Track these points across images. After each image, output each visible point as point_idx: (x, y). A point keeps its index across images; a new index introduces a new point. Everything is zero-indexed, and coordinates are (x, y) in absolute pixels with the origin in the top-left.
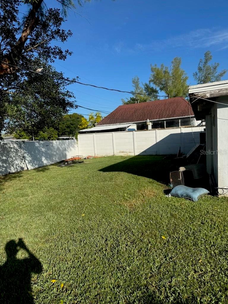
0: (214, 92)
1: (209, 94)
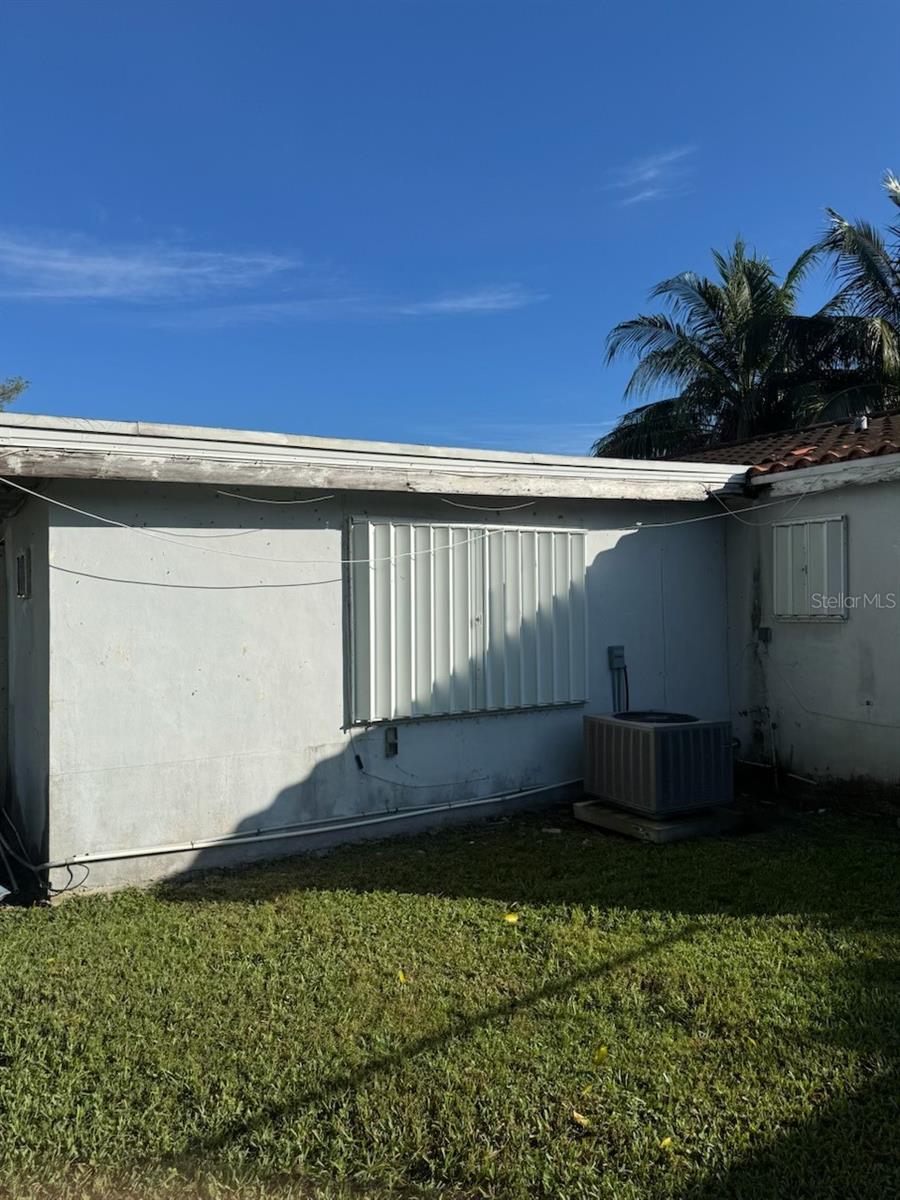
0: (41, 455)
1: (19, 460)
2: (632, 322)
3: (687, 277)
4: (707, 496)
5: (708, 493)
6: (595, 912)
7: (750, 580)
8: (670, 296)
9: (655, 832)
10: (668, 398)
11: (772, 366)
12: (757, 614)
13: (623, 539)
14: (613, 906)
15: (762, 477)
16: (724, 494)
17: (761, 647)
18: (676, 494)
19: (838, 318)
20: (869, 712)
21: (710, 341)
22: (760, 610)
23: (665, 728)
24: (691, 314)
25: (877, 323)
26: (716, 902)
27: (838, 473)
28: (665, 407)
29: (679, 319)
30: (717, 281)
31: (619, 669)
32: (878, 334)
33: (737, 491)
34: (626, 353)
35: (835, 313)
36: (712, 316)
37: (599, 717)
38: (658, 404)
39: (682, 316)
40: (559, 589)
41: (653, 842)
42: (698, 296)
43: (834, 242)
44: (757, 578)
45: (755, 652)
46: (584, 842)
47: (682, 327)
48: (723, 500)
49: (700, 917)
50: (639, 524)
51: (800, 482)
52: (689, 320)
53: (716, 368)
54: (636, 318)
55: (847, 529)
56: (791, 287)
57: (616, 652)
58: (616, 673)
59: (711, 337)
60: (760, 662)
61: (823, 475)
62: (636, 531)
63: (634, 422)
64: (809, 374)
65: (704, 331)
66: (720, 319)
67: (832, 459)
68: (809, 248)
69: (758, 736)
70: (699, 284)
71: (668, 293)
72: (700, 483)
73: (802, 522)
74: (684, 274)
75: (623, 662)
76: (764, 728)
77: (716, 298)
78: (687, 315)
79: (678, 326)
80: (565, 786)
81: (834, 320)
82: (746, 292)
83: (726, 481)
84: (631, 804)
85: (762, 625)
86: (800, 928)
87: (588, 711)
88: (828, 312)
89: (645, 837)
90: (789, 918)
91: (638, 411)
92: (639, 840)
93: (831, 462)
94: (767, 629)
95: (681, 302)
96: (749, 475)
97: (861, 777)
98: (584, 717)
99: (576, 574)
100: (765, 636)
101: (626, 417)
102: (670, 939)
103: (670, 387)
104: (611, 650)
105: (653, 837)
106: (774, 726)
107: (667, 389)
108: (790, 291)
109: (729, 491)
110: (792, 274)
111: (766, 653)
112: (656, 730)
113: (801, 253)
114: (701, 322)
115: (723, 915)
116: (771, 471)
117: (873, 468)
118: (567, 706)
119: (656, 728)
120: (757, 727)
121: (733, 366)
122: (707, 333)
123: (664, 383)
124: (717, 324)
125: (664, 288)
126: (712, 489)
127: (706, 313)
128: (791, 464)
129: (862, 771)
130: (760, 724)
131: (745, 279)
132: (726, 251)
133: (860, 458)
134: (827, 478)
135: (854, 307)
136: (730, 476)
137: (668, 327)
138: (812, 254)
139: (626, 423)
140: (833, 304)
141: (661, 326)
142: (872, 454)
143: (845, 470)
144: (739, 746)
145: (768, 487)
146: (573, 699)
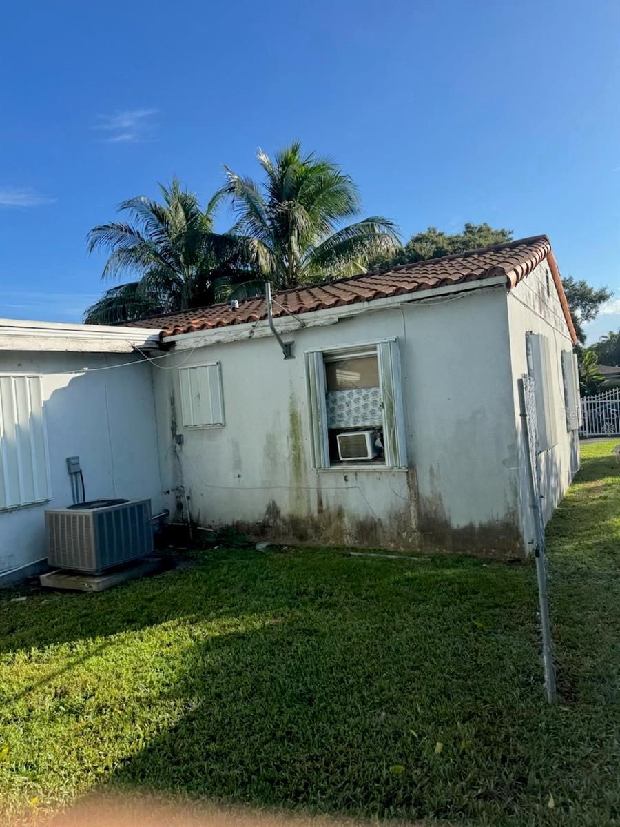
2: (105, 226)
3: (142, 199)
4: (132, 350)
5: (134, 347)
6: (34, 651)
7: (169, 403)
8: (132, 211)
9: (95, 584)
10: (135, 281)
11: (202, 264)
12: (174, 427)
13: (74, 379)
14: (48, 643)
15: (169, 337)
16: (145, 348)
17: (178, 447)
18: (109, 348)
19: (239, 237)
20: (240, 481)
21: (162, 244)
22: (175, 423)
23: (102, 510)
24: (147, 225)
25: (256, 242)
26: (125, 624)
27: (211, 336)
28: (134, 286)
29: (139, 228)
30: (162, 204)
31: (76, 473)
32: (255, 250)
33: (154, 346)
34: (103, 248)
35: (238, 234)
36: (161, 228)
37: (56, 510)
38: (130, 284)
39: (141, 226)
40: (20, 418)
41: (94, 592)
42: (151, 213)
43: (230, 189)
44: (173, 403)
45: (175, 451)
46: (43, 602)
47: (140, 233)
48: (145, 352)
49: (112, 636)
50: (86, 369)
51: (192, 340)
52: (146, 229)
53: (167, 263)
54: (108, 224)
55: (220, 370)
56: (211, 214)
57: (73, 461)
58: (74, 477)
59: (162, 242)
60: (178, 457)
61: (204, 337)
62: (84, 374)
63: (115, 296)
64: (224, 271)
65: (158, 237)
66: (167, 230)
67: (208, 327)
68: (219, 190)
69: (180, 506)
70: (151, 205)
71: (130, 209)
72: (127, 340)
73: (196, 366)
74: (140, 197)
75: (79, 466)
76: (182, 500)
77: (163, 216)
78: (145, 225)
79: (138, 233)
80: (34, 565)
81: (237, 238)
82: (182, 214)
83: (146, 339)
84: (80, 568)
85: (178, 433)
86: (175, 628)
87: (49, 508)
88: (234, 232)
89: (90, 589)
90: (170, 623)
91: (117, 288)
92: (85, 592)
93: (207, 329)
94: (180, 436)
95: (140, 216)
96: (161, 335)
97: (238, 522)
98: (45, 511)
99: (34, 407)
100: (179, 440)
101: (109, 292)
102: (87, 656)
103: (135, 273)
104: (68, 460)
105: (95, 588)
106: (188, 498)
107: (134, 274)
108: (210, 217)
109: (148, 346)
110: (210, 205)
111: (181, 451)
112: (94, 513)
113: (214, 194)
114: (154, 231)
115: (127, 632)
116: (174, 333)
117: (230, 332)
118: (34, 505)
119: (94, 512)
120: (179, 499)
121: (178, 263)
122: (159, 238)
123: (131, 270)
124: (166, 233)
125: (127, 205)
126: (135, 345)
127: (158, 225)
128: (185, 329)
129: (238, 518)
130: (180, 498)
131: (180, 205)
132: (167, 185)
133: (223, 326)
134: (207, 338)
135: (245, 231)
136: (148, 336)
137: (131, 232)
138: (221, 194)
139: (109, 297)
140: (236, 228)
141: (126, 231)
142: (229, 324)
143: (215, 333)
144: (168, 514)
145: (173, 344)
146: (38, 499)
